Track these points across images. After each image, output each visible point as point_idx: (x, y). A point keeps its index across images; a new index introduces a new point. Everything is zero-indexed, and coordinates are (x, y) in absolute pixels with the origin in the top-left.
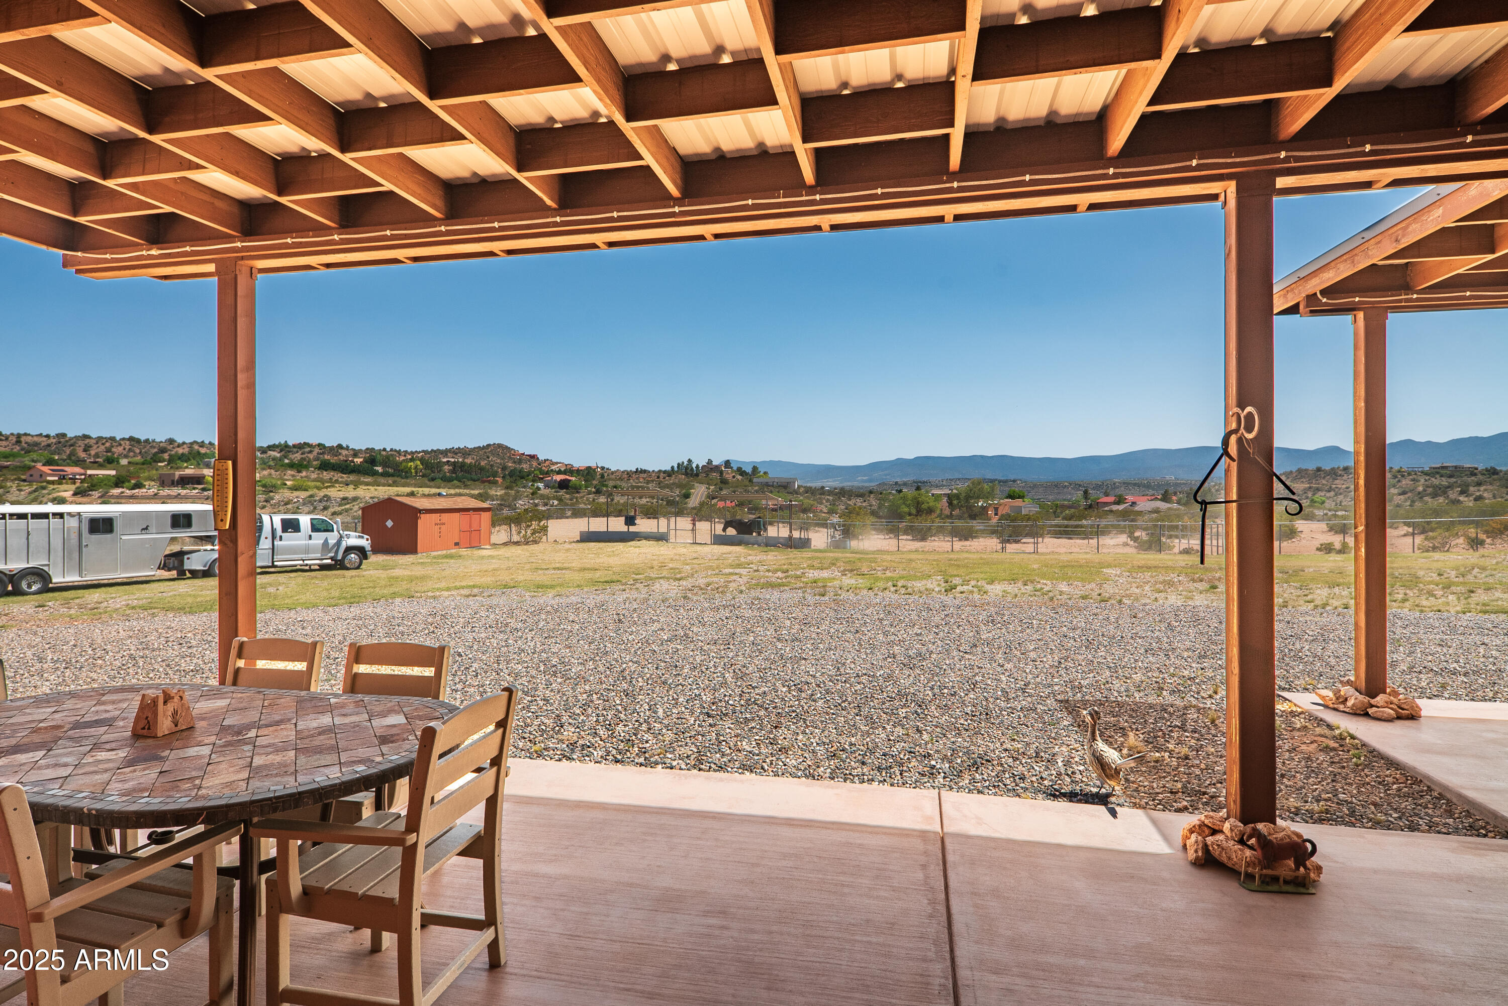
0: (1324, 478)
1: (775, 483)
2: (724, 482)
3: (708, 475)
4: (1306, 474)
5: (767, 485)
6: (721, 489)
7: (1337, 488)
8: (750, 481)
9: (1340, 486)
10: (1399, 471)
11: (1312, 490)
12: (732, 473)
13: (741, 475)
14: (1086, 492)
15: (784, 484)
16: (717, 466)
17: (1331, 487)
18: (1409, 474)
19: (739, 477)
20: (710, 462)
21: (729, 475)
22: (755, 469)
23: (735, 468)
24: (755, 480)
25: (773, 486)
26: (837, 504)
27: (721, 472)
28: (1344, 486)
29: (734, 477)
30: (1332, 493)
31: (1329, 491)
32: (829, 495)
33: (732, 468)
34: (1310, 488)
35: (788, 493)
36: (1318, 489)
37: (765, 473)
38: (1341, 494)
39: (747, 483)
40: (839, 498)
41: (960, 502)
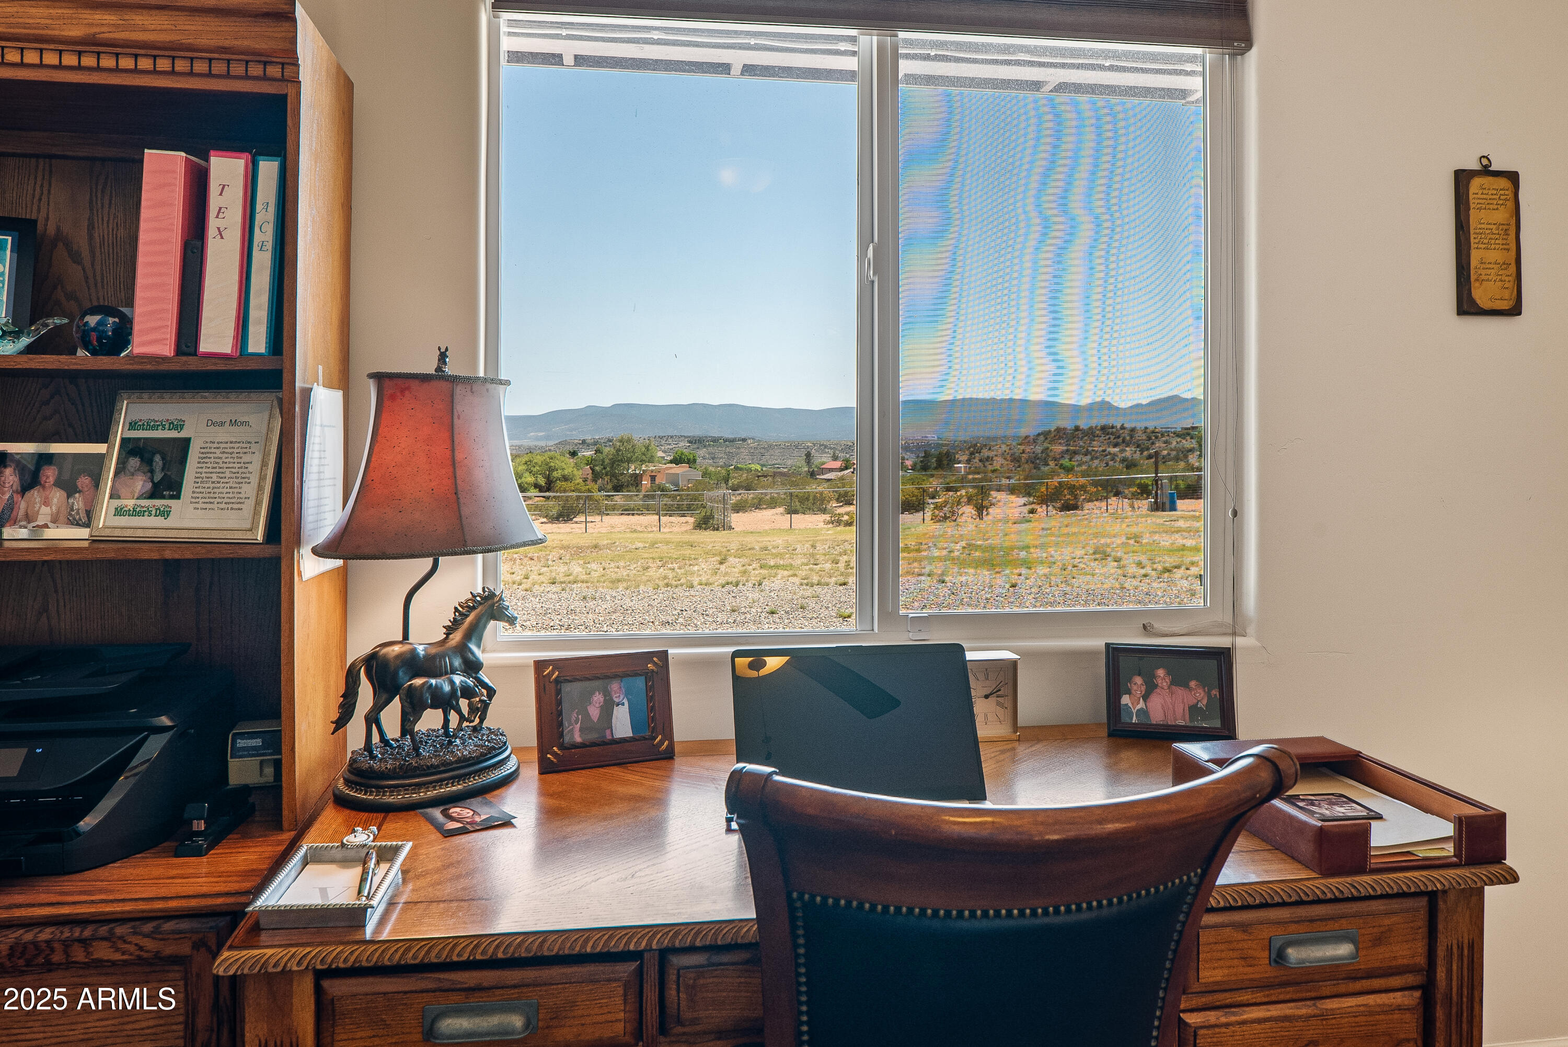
0: (1082, 439)
4: (1064, 434)
7: (1093, 450)
9: (1096, 449)
10: (1153, 432)
11: (1069, 453)
14: (808, 455)
17: (1087, 450)
18: (1163, 435)
28: (1101, 449)
30: (1089, 457)
31: (1086, 455)
34: (1067, 450)
36: (1075, 453)
38: (1097, 458)
41: (605, 468)
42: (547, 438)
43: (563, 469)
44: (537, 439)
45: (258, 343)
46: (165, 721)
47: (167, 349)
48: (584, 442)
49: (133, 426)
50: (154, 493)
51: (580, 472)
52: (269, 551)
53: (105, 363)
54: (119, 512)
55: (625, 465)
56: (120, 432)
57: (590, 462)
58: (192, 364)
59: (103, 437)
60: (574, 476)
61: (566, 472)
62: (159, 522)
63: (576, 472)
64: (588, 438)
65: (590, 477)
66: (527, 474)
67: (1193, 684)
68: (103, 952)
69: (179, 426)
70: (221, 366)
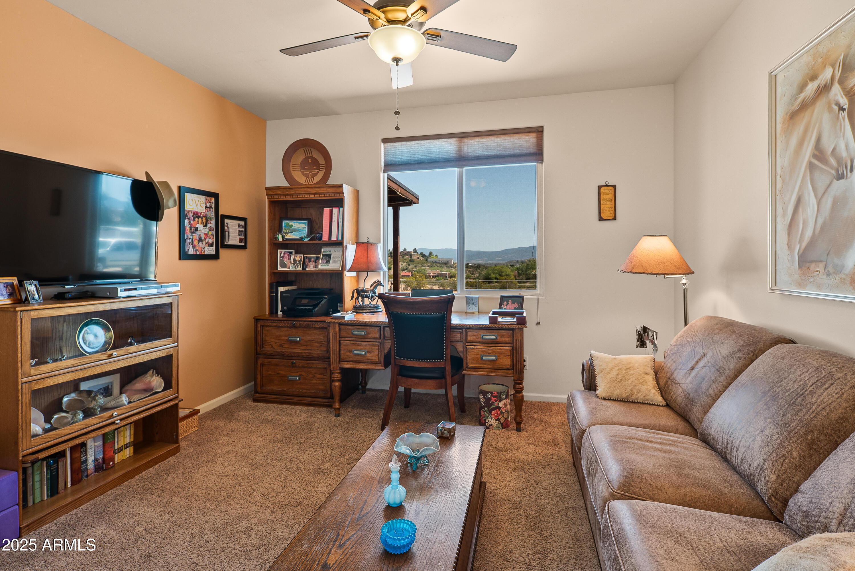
1: (440, 262)
2: (412, 261)
3: (403, 257)
5: (436, 262)
6: (409, 265)
8: (427, 260)
12: (417, 255)
13: (422, 257)
15: (445, 262)
16: (409, 252)
19: (421, 258)
20: (405, 250)
21: (415, 257)
22: (431, 254)
23: (419, 253)
24: (429, 260)
25: (439, 263)
26: (475, 273)
27: (411, 256)
29: (418, 258)
32: (470, 268)
33: (417, 253)
35: (447, 267)
37: (436, 256)
39: (425, 261)
40: (476, 270)
41: (523, 272)
42: (503, 260)
43: (506, 272)
44: (499, 260)
45: (340, 238)
46: (326, 297)
47: (327, 239)
48: (517, 261)
49: (324, 252)
50: (327, 263)
51: (513, 273)
52: (341, 271)
53: (319, 242)
54: (322, 266)
55: (531, 270)
56: (322, 253)
57: (518, 269)
58: (331, 242)
59: (320, 254)
60: (511, 275)
61: (508, 273)
62: (327, 267)
63: (511, 273)
64: (519, 260)
65: (517, 275)
66: (492, 274)
67: (516, 303)
68: (317, 326)
69: (330, 252)
70: (335, 242)
